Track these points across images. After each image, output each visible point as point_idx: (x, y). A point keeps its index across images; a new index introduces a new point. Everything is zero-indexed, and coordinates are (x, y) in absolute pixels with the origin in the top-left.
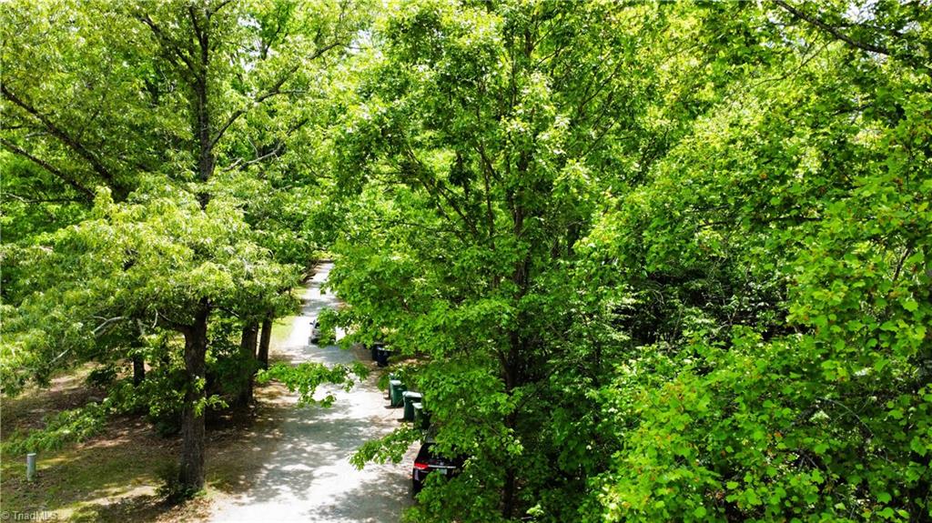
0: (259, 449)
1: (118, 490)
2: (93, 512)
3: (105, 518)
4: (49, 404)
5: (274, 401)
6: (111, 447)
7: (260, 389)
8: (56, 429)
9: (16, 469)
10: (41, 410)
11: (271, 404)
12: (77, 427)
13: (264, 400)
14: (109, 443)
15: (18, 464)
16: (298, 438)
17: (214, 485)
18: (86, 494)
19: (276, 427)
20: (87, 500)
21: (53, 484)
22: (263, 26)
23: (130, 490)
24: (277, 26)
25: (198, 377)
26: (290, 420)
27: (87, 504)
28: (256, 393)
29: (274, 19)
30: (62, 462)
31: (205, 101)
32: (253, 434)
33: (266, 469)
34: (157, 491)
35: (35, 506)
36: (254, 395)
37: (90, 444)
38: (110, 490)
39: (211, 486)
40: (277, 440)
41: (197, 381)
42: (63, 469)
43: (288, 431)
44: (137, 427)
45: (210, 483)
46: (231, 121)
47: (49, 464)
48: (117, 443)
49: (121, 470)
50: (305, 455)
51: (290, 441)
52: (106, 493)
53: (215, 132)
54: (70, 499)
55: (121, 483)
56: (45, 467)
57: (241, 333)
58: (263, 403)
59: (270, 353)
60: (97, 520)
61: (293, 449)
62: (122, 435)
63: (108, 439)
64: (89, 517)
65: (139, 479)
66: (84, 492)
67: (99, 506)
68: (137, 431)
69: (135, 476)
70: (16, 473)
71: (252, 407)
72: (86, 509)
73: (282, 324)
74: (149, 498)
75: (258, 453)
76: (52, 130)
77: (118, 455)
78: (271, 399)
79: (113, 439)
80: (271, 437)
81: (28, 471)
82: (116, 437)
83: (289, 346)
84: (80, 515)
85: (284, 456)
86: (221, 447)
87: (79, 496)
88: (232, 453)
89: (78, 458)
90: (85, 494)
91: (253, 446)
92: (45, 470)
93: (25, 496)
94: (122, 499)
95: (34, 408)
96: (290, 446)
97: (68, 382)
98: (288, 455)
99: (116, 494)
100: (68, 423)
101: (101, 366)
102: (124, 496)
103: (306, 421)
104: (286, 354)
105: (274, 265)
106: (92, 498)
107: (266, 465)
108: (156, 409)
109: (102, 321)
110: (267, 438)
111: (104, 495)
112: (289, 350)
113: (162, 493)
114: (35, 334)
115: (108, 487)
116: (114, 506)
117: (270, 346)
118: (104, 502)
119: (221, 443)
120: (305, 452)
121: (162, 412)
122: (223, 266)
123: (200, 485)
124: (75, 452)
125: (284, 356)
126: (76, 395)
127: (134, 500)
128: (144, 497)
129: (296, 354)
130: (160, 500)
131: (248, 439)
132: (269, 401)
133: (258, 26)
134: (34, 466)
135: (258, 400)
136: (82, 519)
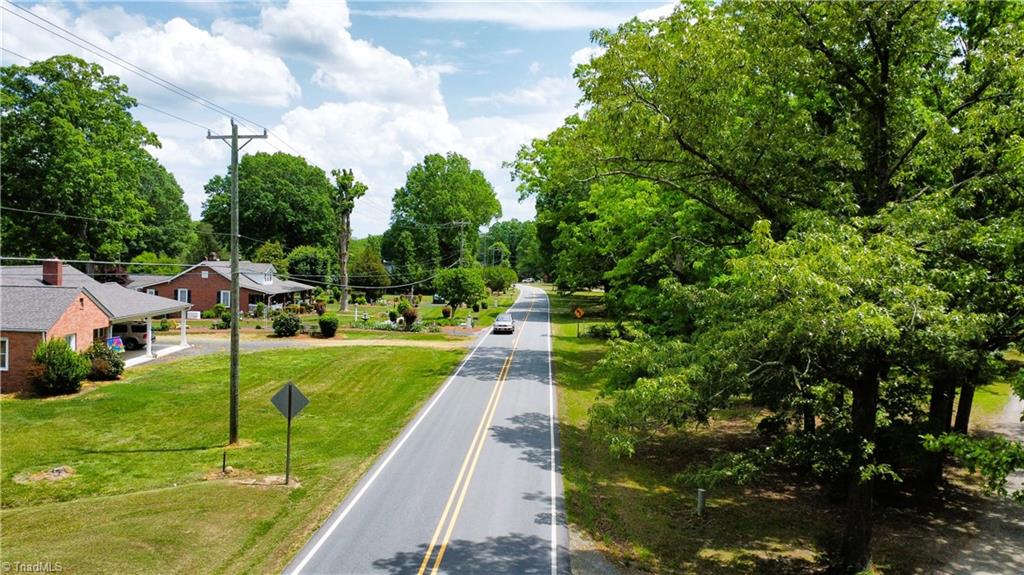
0: (945, 542)
1: (779, 546)
2: (751, 563)
3: (762, 571)
4: (724, 445)
5: (971, 488)
6: (776, 500)
7: (953, 469)
8: (720, 470)
9: (689, 501)
10: (717, 450)
11: (967, 490)
12: (739, 471)
13: (959, 483)
14: (775, 496)
15: (691, 497)
16: (1000, 539)
17: (882, 569)
18: (747, 543)
19: (971, 519)
20: (747, 549)
21: (718, 523)
22: (970, 24)
23: (790, 550)
24: (989, 19)
25: (865, 441)
26: (992, 515)
27: (747, 552)
28: (949, 473)
29: (984, 12)
30: (729, 504)
31: (883, 124)
32: (939, 521)
33: (952, 568)
34: (816, 558)
35: (702, 540)
36: (944, 475)
37: (757, 493)
38: (770, 544)
39: (878, 569)
40: (970, 536)
41: (865, 444)
42: (729, 511)
43: (988, 529)
44: (806, 486)
45: (877, 566)
46: (915, 142)
47: (717, 503)
48: (782, 497)
49: (784, 526)
50: (1010, 564)
51: (989, 542)
52: (766, 546)
53: (895, 157)
54: (733, 543)
55: (783, 540)
56: (714, 506)
57: (929, 397)
58: (957, 487)
59: (970, 426)
60: (754, 571)
61: (993, 553)
62: (788, 490)
63: (775, 491)
64: (747, 566)
65: (801, 540)
66: (746, 539)
67: (757, 558)
68: (803, 489)
69: (796, 536)
70: (689, 505)
71: (941, 488)
72: (745, 557)
73: (993, 393)
74: (808, 563)
75: (943, 545)
76: (721, 174)
77: (782, 510)
78: (968, 484)
79: (779, 492)
80: (964, 530)
81: (699, 506)
82: (782, 491)
83: (1001, 422)
84: (739, 562)
85: (978, 558)
86: (896, 529)
87: (740, 542)
88: (908, 538)
89: (744, 504)
90: (746, 541)
91: (938, 536)
92: (713, 509)
93: (694, 529)
94: (780, 557)
95: (710, 447)
96: (988, 548)
97: (742, 427)
98: (987, 559)
99: (776, 550)
100: (732, 466)
101: (772, 415)
102: (783, 554)
103: (1015, 521)
104: (996, 431)
105: (954, 311)
106: (752, 548)
107: (954, 564)
108: (818, 468)
109: (757, 365)
110: (957, 531)
111: (764, 548)
112: (1000, 427)
113: (822, 563)
114: (694, 370)
115: (768, 541)
116: (772, 562)
117: (971, 419)
118: (762, 555)
119: (898, 523)
120: (1011, 560)
121: (826, 472)
122: (886, 310)
123: (864, 564)
124: (742, 497)
125: (993, 433)
126: (749, 440)
127: (792, 560)
128: (802, 561)
129: (1009, 433)
130: (819, 570)
131: (932, 526)
132: (967, 487)
133: (963, 25)
134: (704, 503)
135: (950, 482)
136: (741, 566)
